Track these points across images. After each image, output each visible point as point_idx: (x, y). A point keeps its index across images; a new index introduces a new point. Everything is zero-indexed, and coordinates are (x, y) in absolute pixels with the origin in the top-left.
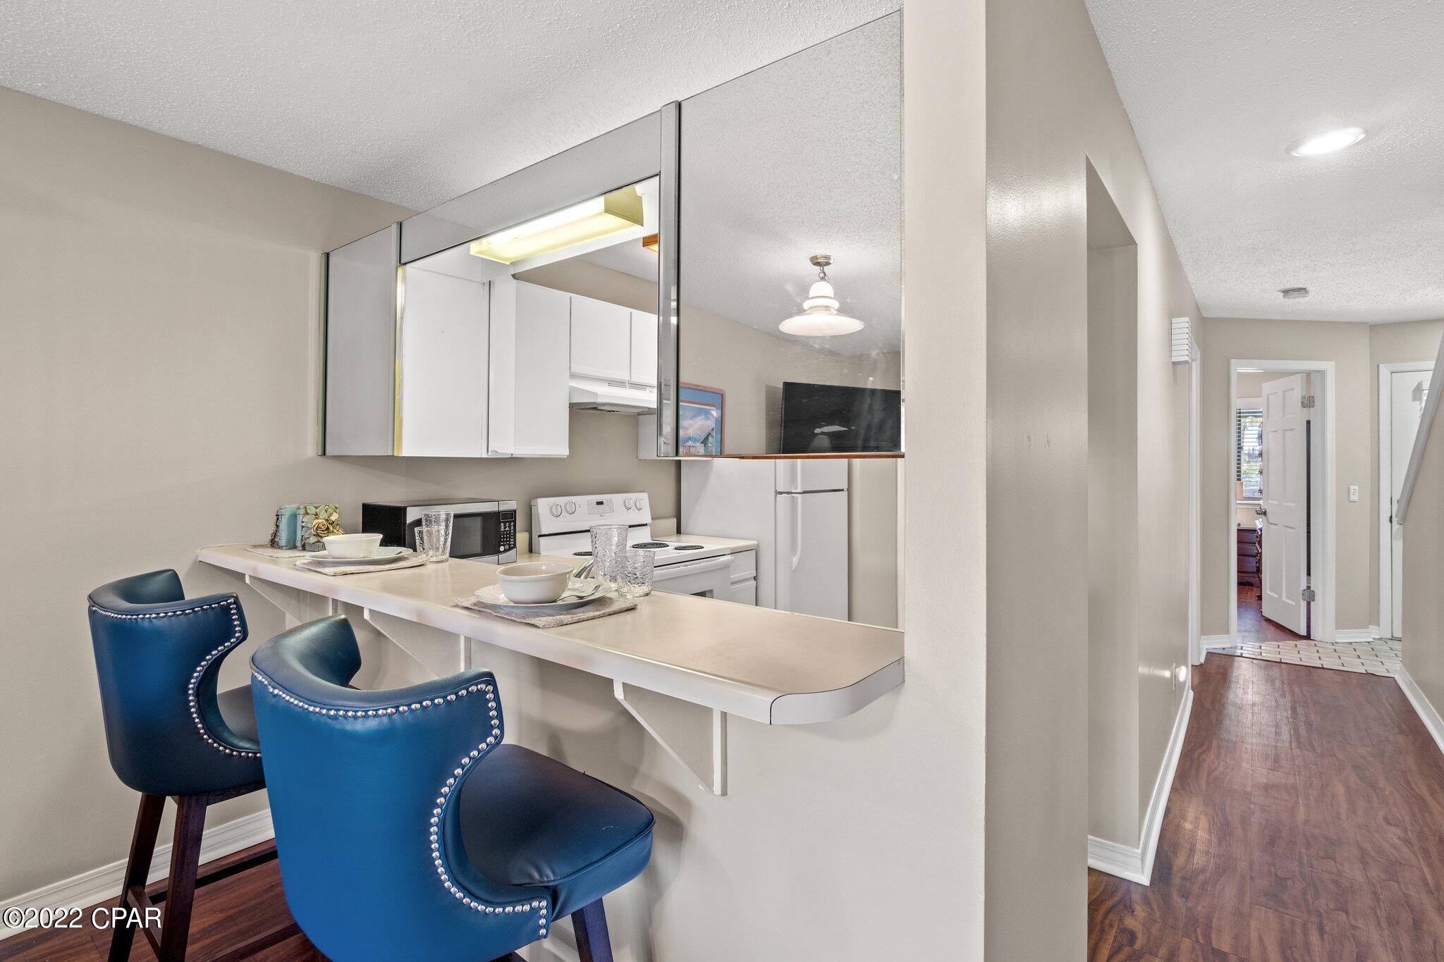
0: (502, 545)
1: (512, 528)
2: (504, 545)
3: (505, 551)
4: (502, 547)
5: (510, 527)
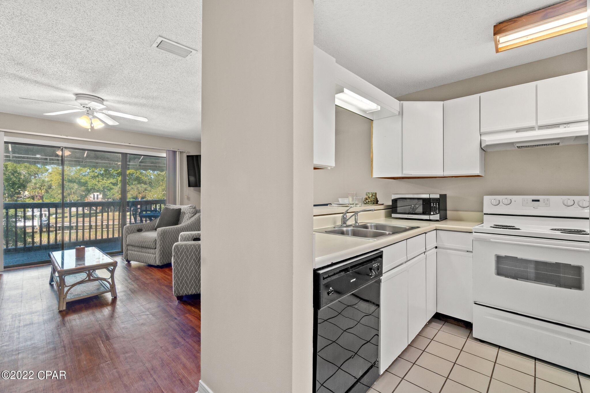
0: (432, 212)
1: (437, 205)
2: (433, 212)
3: (434, 214)
4: (432, 213)
5: (436, 205)
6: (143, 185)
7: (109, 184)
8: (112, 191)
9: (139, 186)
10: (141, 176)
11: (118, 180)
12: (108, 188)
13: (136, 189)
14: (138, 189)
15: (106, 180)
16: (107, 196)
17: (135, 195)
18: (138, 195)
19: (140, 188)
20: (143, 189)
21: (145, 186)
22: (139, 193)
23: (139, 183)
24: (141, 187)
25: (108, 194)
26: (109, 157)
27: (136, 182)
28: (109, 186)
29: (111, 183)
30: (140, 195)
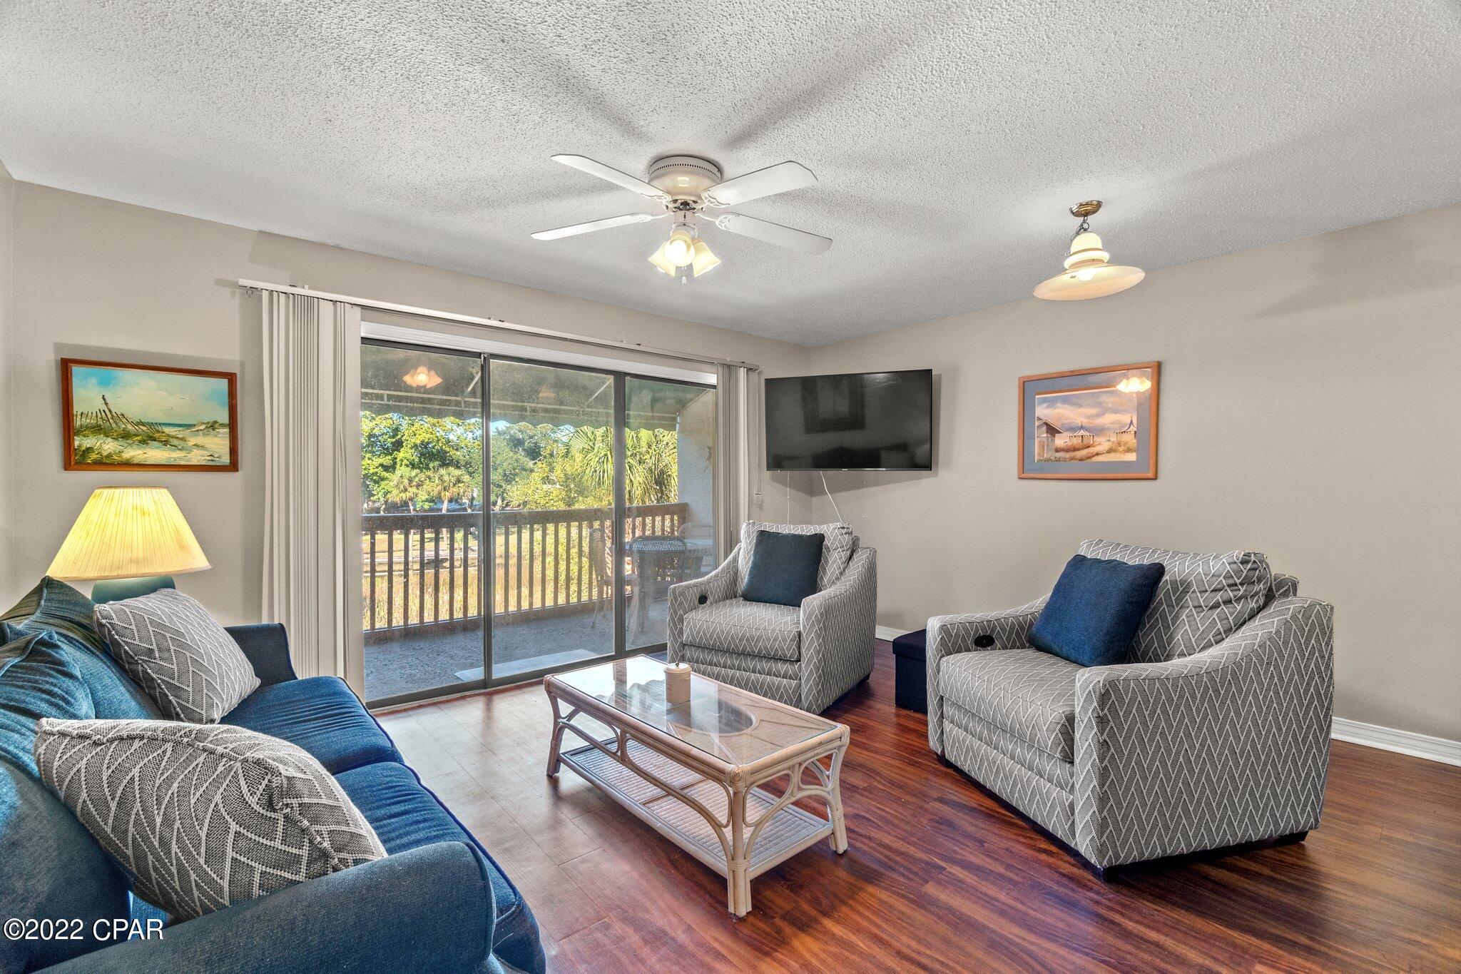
6: (451, 469)
7: (377, 467)
8: (383, 484)
9: (443, 471)
10: (447, 449)
11: (396, 458)
12: (375, 478)
13: (437, 479)
14: (441, 478)
15: (369, 459)
16: (374, 495)
17: (435, 493)
18: (443, 494)
19: (446, 478)
20: (453, 480)
21: (457, 472)
22: (445, 489)
23: (445, 464)
24: (449, 474)
25: (375, 492)
26: (587, 382)
27: (437, 463)
28: (377, 473)
29: (381, 465)
30: (447, 493)
